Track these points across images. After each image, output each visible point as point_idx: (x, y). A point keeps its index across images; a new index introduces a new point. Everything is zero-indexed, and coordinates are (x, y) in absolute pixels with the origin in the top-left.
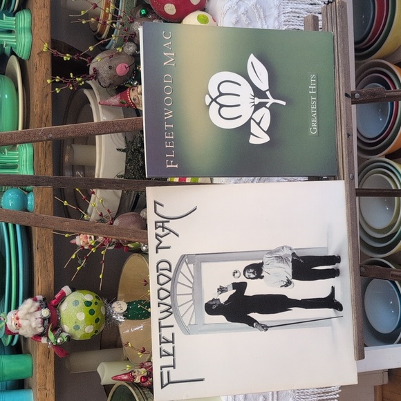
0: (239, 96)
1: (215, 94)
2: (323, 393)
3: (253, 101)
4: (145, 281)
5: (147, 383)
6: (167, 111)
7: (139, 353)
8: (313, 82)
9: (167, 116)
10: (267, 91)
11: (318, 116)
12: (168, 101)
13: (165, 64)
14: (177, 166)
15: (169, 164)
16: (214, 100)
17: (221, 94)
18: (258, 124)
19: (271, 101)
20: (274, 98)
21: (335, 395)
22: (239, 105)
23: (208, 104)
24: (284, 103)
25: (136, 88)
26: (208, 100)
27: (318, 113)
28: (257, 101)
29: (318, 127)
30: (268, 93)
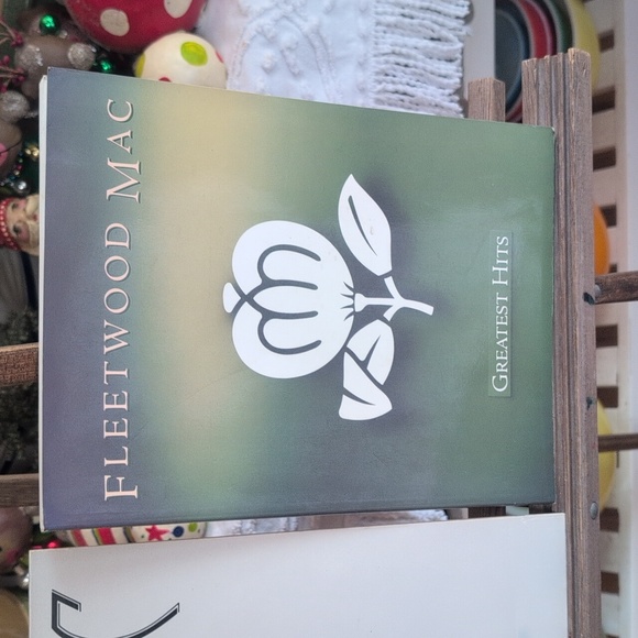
0: (313, 287)
1: (249, 281)
3: (350, 302)
6: (109, 330)
8: (502, 257)
9: (110, 342)
10: (387, 275)
11: (512, 345)
12: (115, 300)
13: (110, 192)
14: (134, 493)
15: (113, 486)
16: (248, 298)
17: (267, 283)
18: (363, 365)
19: (397, 302)
20: (405, 295)
22: (314, 314)
23: (229, 309)
24: (428, 309)
25: (21, 203)
26: (230, 299)
27: (512, 336)
28: (362, 302)
29: (512, 375)
30: (389, 282)
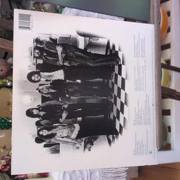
2: (117, 177)
4: (8, 102)
5: (6, 169)
7: (1, 149)
21: (124, 178)
